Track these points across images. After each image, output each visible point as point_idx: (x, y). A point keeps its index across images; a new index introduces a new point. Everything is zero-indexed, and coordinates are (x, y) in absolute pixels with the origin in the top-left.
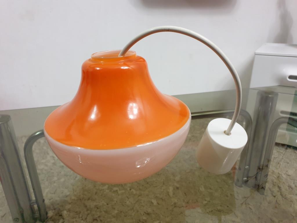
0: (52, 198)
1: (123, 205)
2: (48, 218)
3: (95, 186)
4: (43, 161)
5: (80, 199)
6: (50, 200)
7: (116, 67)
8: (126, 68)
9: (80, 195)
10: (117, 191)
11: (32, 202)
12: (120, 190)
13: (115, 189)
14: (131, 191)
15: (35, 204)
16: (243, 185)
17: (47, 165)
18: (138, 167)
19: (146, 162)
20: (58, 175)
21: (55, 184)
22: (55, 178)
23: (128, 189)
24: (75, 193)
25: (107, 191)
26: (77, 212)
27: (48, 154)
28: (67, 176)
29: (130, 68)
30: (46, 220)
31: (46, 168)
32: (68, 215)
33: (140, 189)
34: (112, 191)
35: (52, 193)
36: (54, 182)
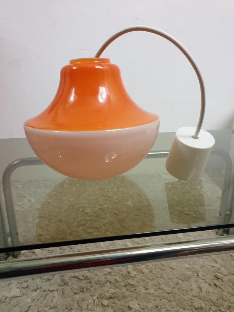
0: (26, 236)
1: (97, 247)
2: (21, 254)
3: (70, 228)
4: (20, 203)
5: (54, 239)
6: (24, 237)
7: (91, 66)
8: (100, 67)
9: (54, 235)
10: (91, 232)
11: (6, 234)
12: (95, 232)
13: (89, 230)
14: (106, 233)
15: (9, 237)
16: (224, 234)
17: (23, 207)
18: (107, 161)
19: (113, 157)
20: (33, 216)
21: (30, 224)
22: (30, 219)
23: (103, 232)
24: (49, 233)
25: (82, 232)
26: (50, 251)
27: (25, 197)
28: (42, 218)
29: (104, 68)
30: (19, 256)
31: (22, 209)
32: (40, 253)
33: (115, 232)
34: (87, 232)
35: (27, 232)
36: (29, 223)
